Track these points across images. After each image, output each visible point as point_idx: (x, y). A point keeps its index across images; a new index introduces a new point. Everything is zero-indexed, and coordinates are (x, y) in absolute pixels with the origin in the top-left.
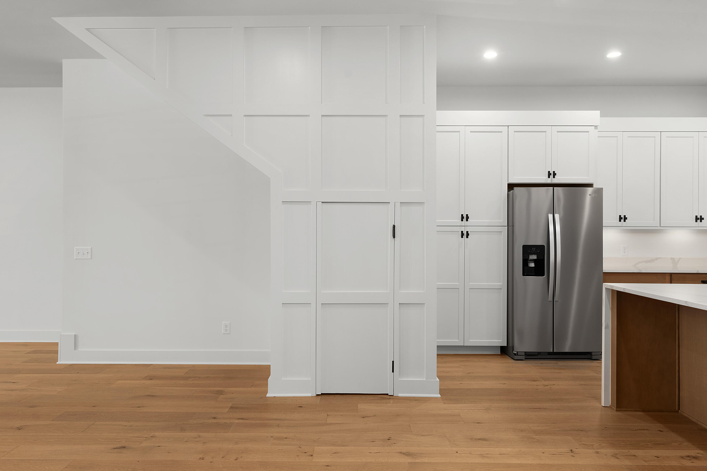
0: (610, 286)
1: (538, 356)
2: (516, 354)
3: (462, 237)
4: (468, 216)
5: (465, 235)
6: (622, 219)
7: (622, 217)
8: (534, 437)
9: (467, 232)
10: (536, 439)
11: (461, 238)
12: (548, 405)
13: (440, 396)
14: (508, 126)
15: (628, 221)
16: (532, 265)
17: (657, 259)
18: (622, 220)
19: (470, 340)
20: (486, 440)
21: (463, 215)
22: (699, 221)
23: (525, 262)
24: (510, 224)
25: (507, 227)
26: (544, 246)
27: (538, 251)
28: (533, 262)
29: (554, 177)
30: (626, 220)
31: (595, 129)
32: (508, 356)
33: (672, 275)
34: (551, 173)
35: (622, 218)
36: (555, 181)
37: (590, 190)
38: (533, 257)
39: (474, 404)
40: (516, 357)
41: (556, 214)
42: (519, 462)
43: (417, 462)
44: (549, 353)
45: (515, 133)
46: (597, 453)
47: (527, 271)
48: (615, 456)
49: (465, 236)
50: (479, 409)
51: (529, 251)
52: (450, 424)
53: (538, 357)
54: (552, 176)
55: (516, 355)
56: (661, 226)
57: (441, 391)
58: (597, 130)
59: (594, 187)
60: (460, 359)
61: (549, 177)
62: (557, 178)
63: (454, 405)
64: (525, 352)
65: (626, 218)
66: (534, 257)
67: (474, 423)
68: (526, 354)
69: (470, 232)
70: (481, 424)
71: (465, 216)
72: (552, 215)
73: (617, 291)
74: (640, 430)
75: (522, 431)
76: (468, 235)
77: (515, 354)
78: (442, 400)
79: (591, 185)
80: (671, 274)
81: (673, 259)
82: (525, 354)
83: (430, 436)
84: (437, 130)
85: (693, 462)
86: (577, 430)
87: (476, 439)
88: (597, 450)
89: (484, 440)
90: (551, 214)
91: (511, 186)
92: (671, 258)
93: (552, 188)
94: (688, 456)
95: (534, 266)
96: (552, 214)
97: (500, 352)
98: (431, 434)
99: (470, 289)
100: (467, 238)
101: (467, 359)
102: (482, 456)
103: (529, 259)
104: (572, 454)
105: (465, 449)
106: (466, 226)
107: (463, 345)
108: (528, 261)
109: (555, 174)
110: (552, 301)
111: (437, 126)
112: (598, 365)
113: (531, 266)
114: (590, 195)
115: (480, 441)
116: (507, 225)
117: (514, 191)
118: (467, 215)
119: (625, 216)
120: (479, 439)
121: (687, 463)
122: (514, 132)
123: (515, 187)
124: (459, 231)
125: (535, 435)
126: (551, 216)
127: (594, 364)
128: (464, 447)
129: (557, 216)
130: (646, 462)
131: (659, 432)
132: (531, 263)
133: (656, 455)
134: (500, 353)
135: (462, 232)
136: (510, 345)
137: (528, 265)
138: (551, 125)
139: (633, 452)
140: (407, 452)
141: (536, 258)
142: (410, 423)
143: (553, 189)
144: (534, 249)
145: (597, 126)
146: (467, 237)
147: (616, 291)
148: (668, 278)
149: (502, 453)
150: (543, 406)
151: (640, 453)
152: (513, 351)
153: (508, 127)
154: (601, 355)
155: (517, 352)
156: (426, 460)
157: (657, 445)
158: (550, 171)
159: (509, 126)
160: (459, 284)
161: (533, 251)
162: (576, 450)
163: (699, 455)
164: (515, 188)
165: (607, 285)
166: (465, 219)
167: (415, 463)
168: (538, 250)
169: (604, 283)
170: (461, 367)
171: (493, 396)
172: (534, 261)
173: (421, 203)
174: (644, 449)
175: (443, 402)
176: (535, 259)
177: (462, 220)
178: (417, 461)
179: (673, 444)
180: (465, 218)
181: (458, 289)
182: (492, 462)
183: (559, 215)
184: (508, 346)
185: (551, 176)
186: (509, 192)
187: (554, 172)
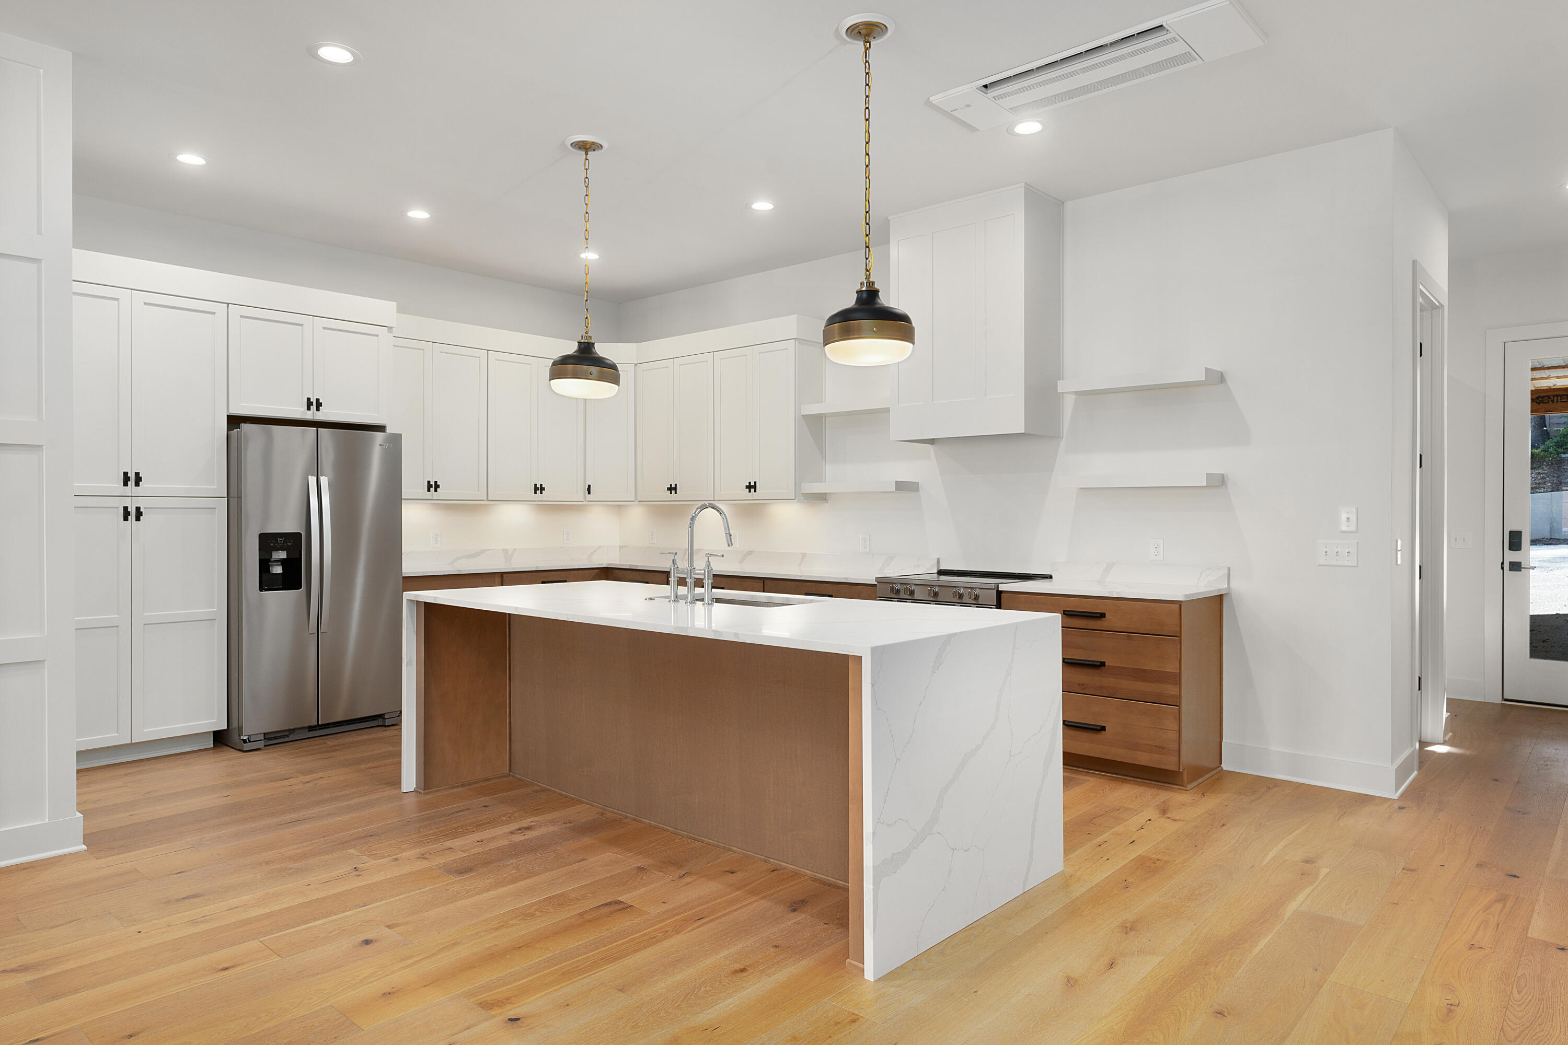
0: (415, 595)
1: (290, 736)
2: (247, 740)
3: (126, 519)
4: (140, 476)
5: (134, 514)
6: (432, 487)
7: (431, 483)
8: (290, 866)
9: (138, 509)
10: (295, 869)
11: (124, 520)
12: (312, 812)
13: (86, 847)
14: (228, 304)
15: (441, 491)
16: (278, 570)
17: (483, 551)
18: (432, 489)
19: (145, 730)
20: (198, 897)
21: (127, 473)
22: (538, 492)
23: (264, 565)
24: (234, 492)
25: (226, 499)
26: (300, 534)
27: (290, 544)
28: (279, 565)
29: (318, 409)
30: (438, 489)
31: (389, 332)
32: (228, 748)
33: (504, 575)
34: (312, 401)
35: (432, 485)
36: (321, 416)
37: (379, 435)
38: (280, 554)
39: (166, 843)
40: (247, 746)
41: (322, 476)
42: (267, 911)
43: (50, 975)
44: (311, 728)
45: (242, 319)
46: (396, 860)
47: (267, 582)
48: (423, 857)
49: (132, 517)
50: (178, 850)
51: (272, 545)
52: (117, 891)
53: (291, 738)
54: (314, 408)
55: (247, 743)
56: (489, 499)
57: (88, 839)
58: (391, 334)
59: (387, 432)
60: (122, 771)
61: (309, 409)
62: (324, 411)
63: (121, 856)
64: (264, 734)
65: (438, 486)
66: (283, 555)
67: (169, 875)
68: (266, 737)
69: (145, 508)
70: (184, 873)
71: (132, 476)
72: (315, 478)
73: (425, 602)
74: (458, 812)
75: (267, 863)
76: (139, 514)
77: (245, 741)
78: (92, 854)
79: (381, 428)
80: (502, 574)
81: (505, 551)
82: (264, 738)
83: (73, 923)
84: (73, 291)
85: (525, 835)
86: (364, 837)
87: (178, 900)
88: (394, 857)
89: (194, 897)
90: (312, 476)
91: (234, 421)
92: (503, 550)
93: (315, 428)
94: (520, 829)
95: (282, 572)
96: (314, 476)
97: (212, 742)
98: (75, 918)
99: (144, 624)
100: (136, 520)
101: (137, 769)
102: (193, 922)
103: (272, 560)
104: (357, 873)
105: (156, 921)
106: (134, 497)
107: (130, 742)
108: (270, 564)
109: (319, 405)
110: (315, 633)
111: (74, 281)
112: (396, 733)
113: (275, 572)
114: (380, 445)
115: (186, 901)
116: (226, 496)
117: (240, 430)
118: (137, 474)
119: (436, 482)
120: (184, 899)
121: (519, 838)
122: (239, 317)
123: (244, 423)
124: (117, 508)
125: (292, 863)
126: (312, 480)
127: (390, 732)
128: (155, 919)
129: (324, 480)
130: (465, 852)
131: (484, 808)
132: (275, 567)
133: (479, 839)
134: (212, 746)
135: (126, 509)
136: (235, 725)
137: (268, 571)
138: (313, 315)
139: (448, 844)
140: (21, 966)
141: (286, 557)
142: (16, 914)
143: (317, 431)
144: (281, 541)
145: (392, 328)
146: (138, 519)
147: (423, 604)
148: (498, 579)
149: (233, 907)
150: (304, 815)
151: (457, 843)
152: (240, 736)
153: (228, 307)
154: (399, 716)
155: (249, 736)
156: (71, 965)
157: (480, 826)
158: (310, 398)
159: (230, 305)
160: (117, 616)
161: (280, 543)
162: (363, 865)
163: (533, 824)
164: (243, 425)
165: (408, 595)
166: (131, 483)
167: (43, 978)
168: (290, 542)
169: (404, 593)
170: (127, 786)
171: (205, 821)
172: (283, 562)
173: (37, 447)
174: (462, 836)
175: (94, 857)
176: (284, 559)
177: (125, 484)
178: (48, 973)
179: (502, 818)
180: (132, 479)
181: (116, 628)
182: (216, 926)
183: (327, 478)
184: (230, 728)
185: (312, 407)
186: (229, 432)
187: (318, 400)
